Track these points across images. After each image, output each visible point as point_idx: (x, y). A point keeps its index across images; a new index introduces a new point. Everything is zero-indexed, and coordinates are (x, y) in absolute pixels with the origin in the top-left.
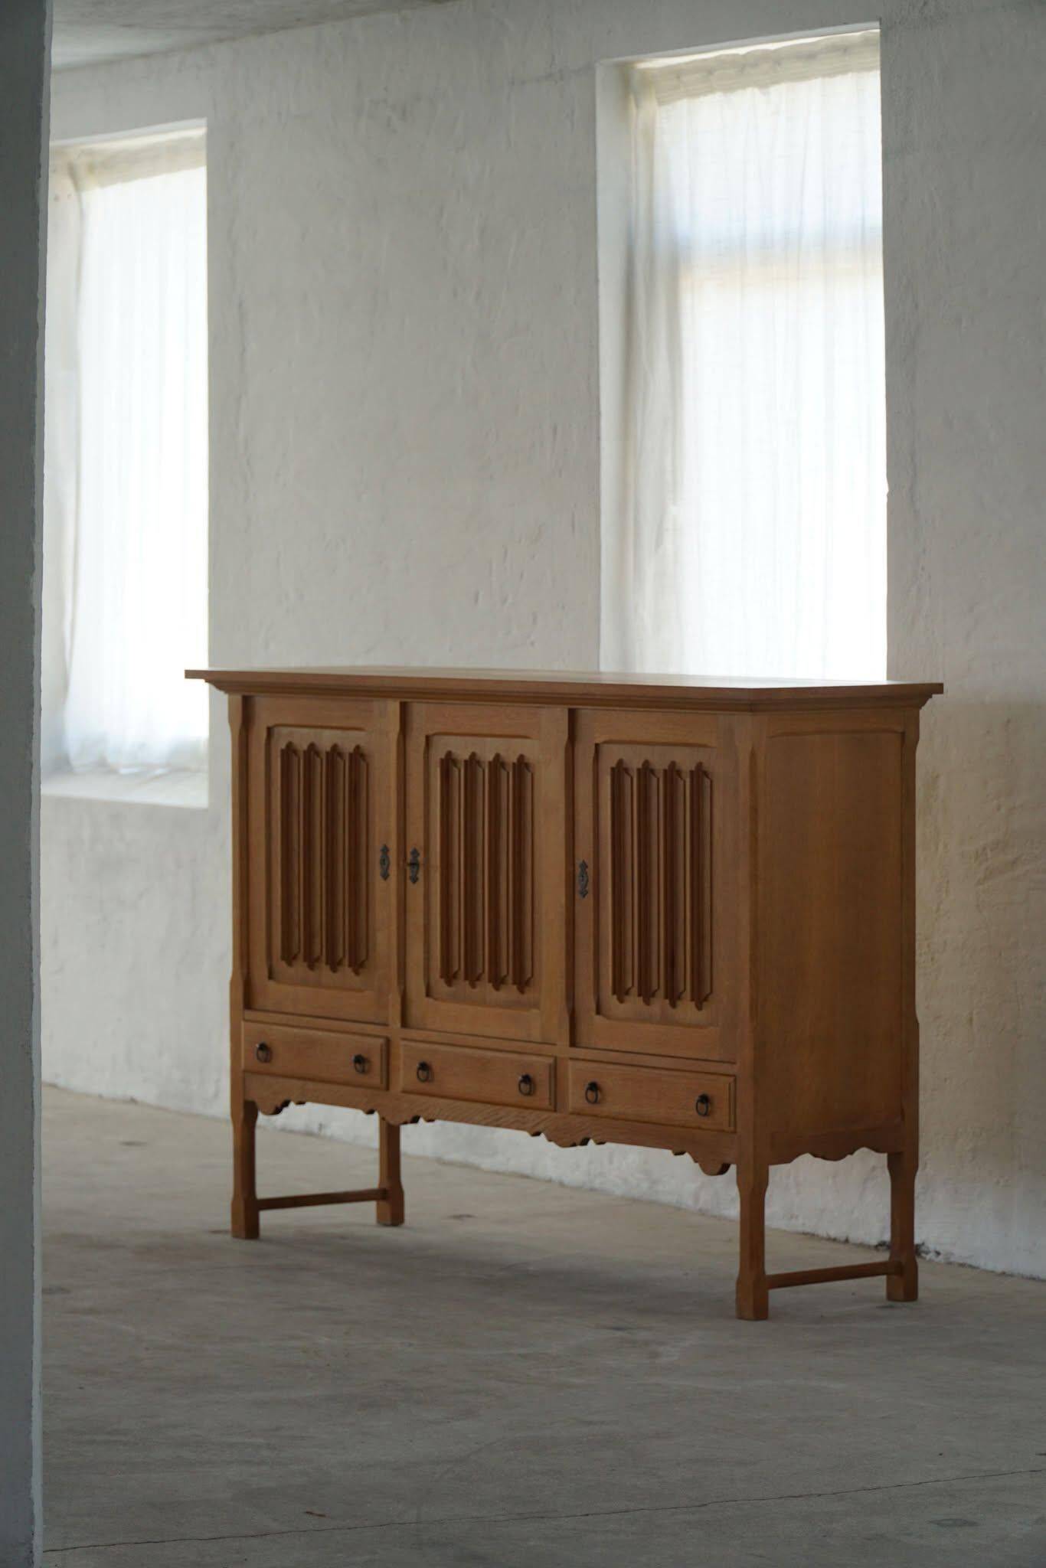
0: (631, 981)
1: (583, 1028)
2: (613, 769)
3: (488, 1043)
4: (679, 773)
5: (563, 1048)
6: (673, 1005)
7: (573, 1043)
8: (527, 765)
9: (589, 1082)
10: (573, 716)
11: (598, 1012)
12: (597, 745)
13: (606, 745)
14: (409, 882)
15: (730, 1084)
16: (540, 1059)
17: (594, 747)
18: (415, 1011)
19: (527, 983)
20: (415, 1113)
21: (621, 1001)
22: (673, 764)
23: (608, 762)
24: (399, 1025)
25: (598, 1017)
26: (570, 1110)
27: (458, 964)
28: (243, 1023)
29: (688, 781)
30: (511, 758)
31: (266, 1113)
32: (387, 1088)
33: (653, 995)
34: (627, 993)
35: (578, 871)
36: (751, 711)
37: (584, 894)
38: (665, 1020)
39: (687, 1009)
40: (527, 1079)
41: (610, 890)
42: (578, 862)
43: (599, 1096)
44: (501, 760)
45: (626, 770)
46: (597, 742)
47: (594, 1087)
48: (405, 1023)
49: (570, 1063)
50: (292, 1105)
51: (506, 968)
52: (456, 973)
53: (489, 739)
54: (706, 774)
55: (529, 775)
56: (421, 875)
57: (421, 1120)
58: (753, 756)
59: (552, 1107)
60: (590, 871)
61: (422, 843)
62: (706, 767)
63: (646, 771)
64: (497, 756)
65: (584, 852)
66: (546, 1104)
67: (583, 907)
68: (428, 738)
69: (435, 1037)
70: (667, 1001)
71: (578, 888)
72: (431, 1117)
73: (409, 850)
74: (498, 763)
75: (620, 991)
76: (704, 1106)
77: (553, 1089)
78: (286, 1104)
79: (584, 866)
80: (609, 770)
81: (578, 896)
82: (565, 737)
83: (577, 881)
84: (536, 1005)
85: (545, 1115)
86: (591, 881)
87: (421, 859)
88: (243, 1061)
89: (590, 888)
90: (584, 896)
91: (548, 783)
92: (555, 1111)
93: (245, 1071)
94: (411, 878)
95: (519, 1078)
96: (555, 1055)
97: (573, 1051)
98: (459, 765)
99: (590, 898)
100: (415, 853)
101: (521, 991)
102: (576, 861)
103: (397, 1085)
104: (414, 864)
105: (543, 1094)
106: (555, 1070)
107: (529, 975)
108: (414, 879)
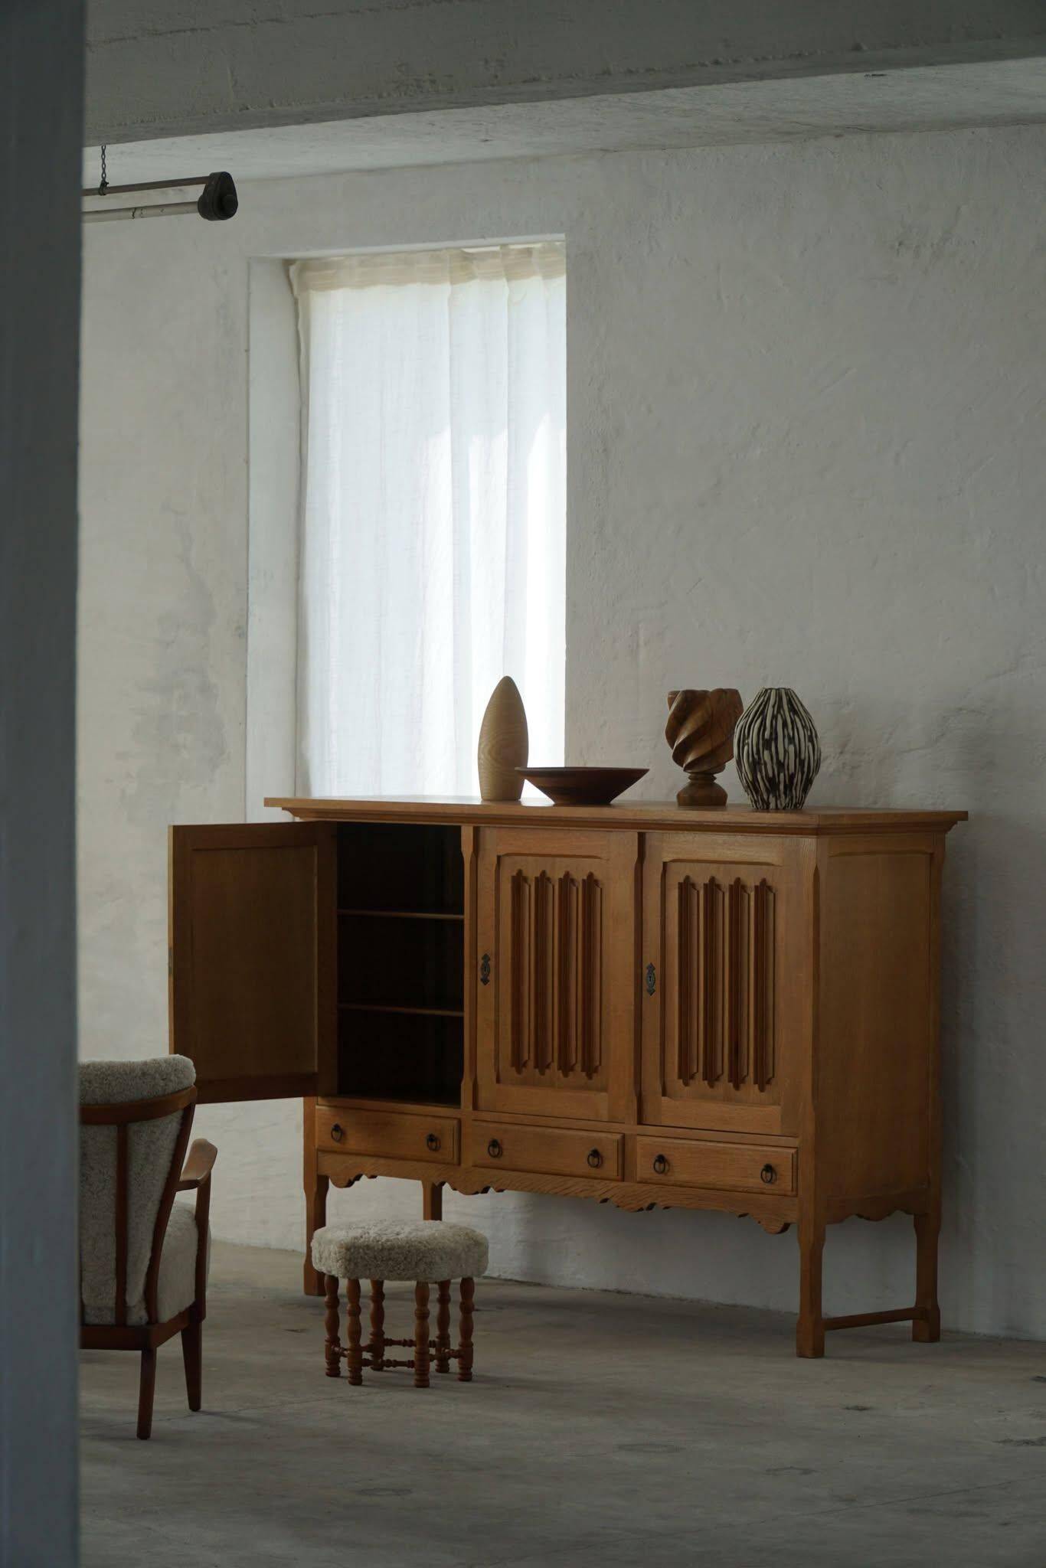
0: (698, 1067)
1: (648, 1108)
2: (680, 884)
3: (558, 1123)
4: (744, 887)
5: (630, 1127)
6: (737, 1087)
7: (640, 1123)
8: (596, 882)
9: (657, 1154)
10: (642, 838)
11: (664, 1094)
12: (665, 864)
13: (673, 864)
14: (480, 984)
15: (792, 1155)
16: (609, 1136)
17: (662, 865)
18: (483, 1094)
19: (596, 1070)
20: (486, 1184)
21: (686, 1084)
22: (738, 880)
23: (676, 878)
24: (471, 1108)
25: (663, 1098)
26: (638, 1179)
27: (528, 1054)
28: (316, 1107)
29: (752, 894)
30: (580, 876)
31: (337, 1185)
32: (459, 1164)
33: (718, 1079)
34: (692, 1077)
35: (645, 972)
36: (817, 834)
37: (651, 992)
38: (728, 1099)
39: (751, 1089)
40: (595, 1153)
41: (676, 988)
42: (646, 964)
43: (667, 1168)
44: (570, 877)
45: (693, 885)
46: (665, 861)
47: (661, 1159)
48: (475, 1107)
49: (638, 1138)
50: (364, 1178)
51: (576, 1057)
52: (526, 1062)
53: (558, 859)
54: (770, 888)
55: (599, 890)
56: (491, 977)
57: (491, 1190)
58: (817, 871)
59: (620, 1177)
60: (657, 972)
61: (493, 948)
62: (770, 882)
63: (712, 887)
64: (567, 874)
65: (651, 955)
66: (613, 1174)
67: (652, 1004)
68: (499, 858)
69: (505, 1118)
70: (731, 1084)
71: (645, 986)
72: (502, 1188)
73: (480, 956)
74: (567, 881)
75: (686, 1075)
76: (769, 1174)
77: (621, 1160)
78: (358, 1178)
79: (651, 968)
80: (677, 886)
81: (645, 994)
82: (636, 856)
83: (644, 981)
84: (605, 1089)
85: (613, 1184)
86: (658, 982)
87: (492, 963)
88: (317, 1140)
89: (657, 987)
90: (651, 995)
91: (618, 895)
92: (623, 1180)
93: (318, 1150)
94: (482, 980)
95: (588, 1153)
96: (623, 1132)
97: (640, 1129)
98: (529, 882)
99: (657, 995)
100: (486, 958)
101: (590, 1076)
102: (644, 964)
103: (469, 1159)
104: (486, 967)
105: (611, 1167)
106: (624, 1144)
107: (598, 1063)
108: (485, 981)
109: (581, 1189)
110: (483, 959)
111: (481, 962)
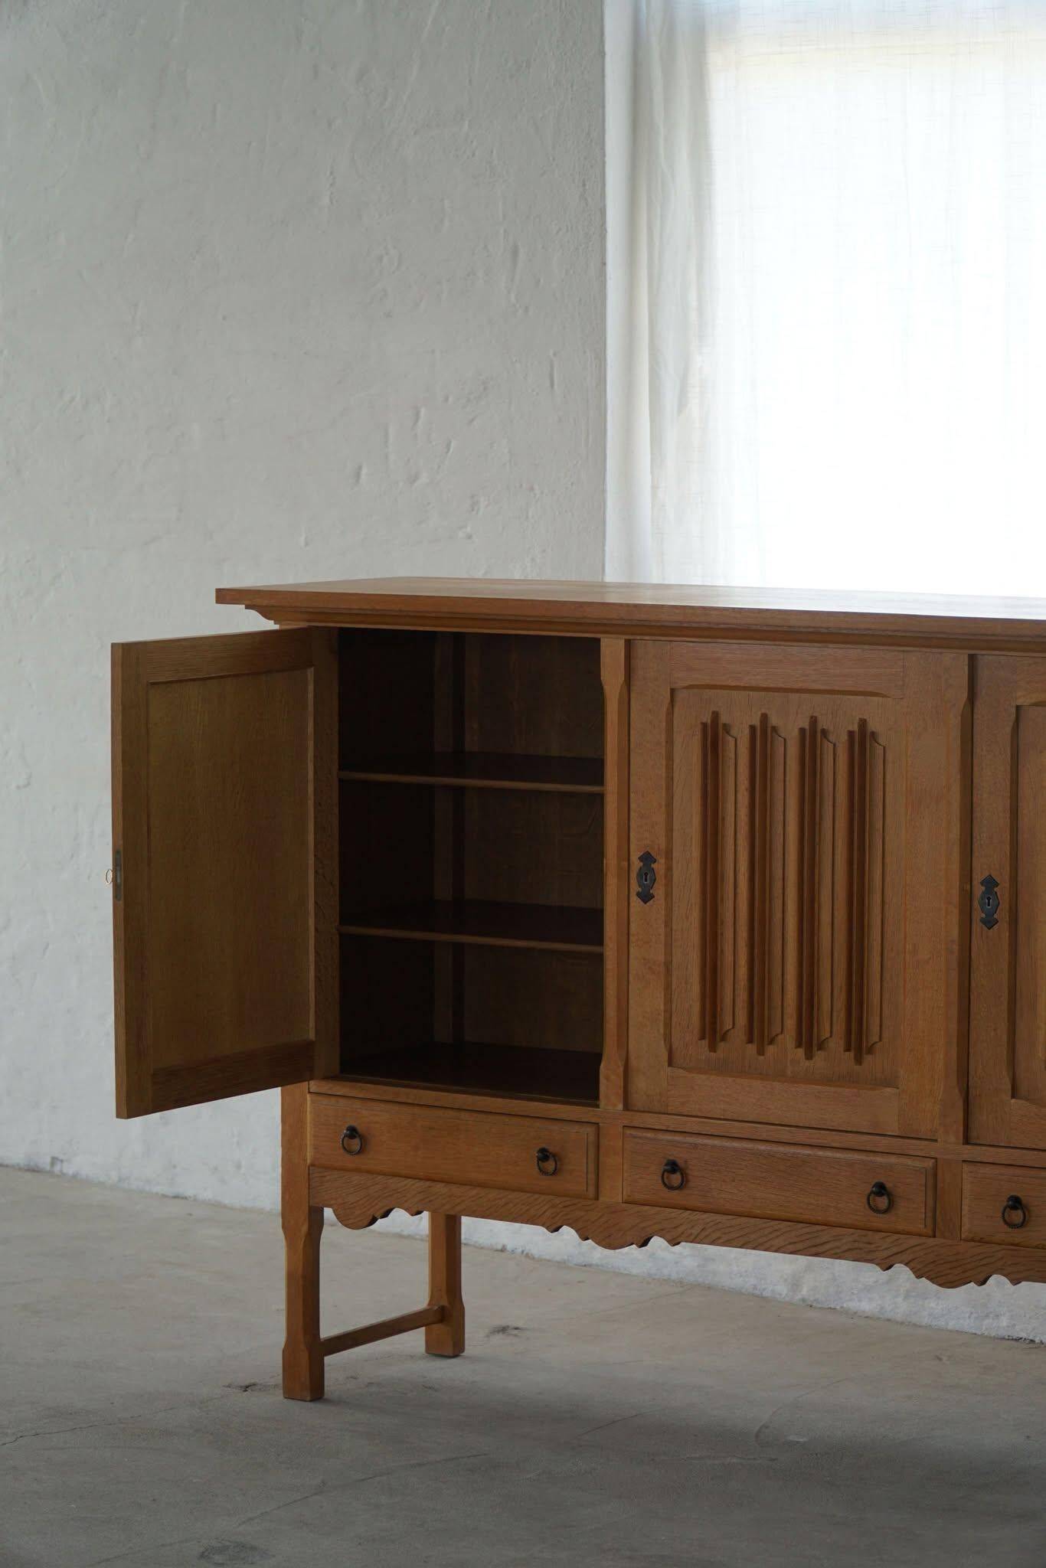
1: (984, 1117)
3: (800, 1136)
5: (949, 1144)
7: (967, 1141)
8: (877, 737)
9: (1008, 1196)
10: (974, 665)
11: (1015, 1096)
12: (1018, 708)
14: (635, 901)
16: (905, 1161)
17: (1014, 710)
18: (641, 1085)
19: (872, 1049)
20: (644, 1230)
24: (619, 1106)
25: (1013, 1101)
26: (965, 1235)
27: (733, 1019)
28: (308, 1096)
30: (841, 726)
32: (597, 1198)
35: (979, 888)
37: (990, 923)
40: (882, 1190)
42: (979, 877)
43: (1029, 1217)
44: (823, 727)
46: (1019, 702)
47: (1016, 1203)
48: (628, 1105)
49: (966, 1168)
50: (396, 1214)
51: (831, 1026)
52: (727, 1033)
53: (803, 697)
55: (879, 751)
56: (659, 891)
57: (656, 1241)
59: (928, 1230)
60: (1003, 891)
61: (662, 842)
65: (990, 860)
66: (916, 1225)
67: (991, 943)
68: (672, 692)
69: (692, 1125)
71: (978, 915)
72: (673, 1238)
73: (637, 855)
74: (816, 732)
77: (930, 1202)
78: (386, 1212)
79: (991, 880)
81: (977, 927)
82: (961, 695)
83: (976, 904)
84: (890, 1082)
85: (914, 1241)
86: (1004, 906)
87: (659, 867)
88: (306, 1150)
89: (1003, 914)
90: (990, 927)
91: (919, 761)
92: (934, 1236)
93: (312, 1165)
94: (638, 894)
95: (868, 1188)
96: (933, 1154)
97: (969, 1152)
98: (734, 732)
99: (1002, 930)
100: (647, 858)
101: (859, 1060)
102: (975, 876)
103: (614, 1192)
104: (647, 873)
105: (911, 1212)
106: (935, 1175)
107: (876, 1038)
108: (646, 897)
109: (845, 1247)
110: (641, 859)
111: (636, 865)
